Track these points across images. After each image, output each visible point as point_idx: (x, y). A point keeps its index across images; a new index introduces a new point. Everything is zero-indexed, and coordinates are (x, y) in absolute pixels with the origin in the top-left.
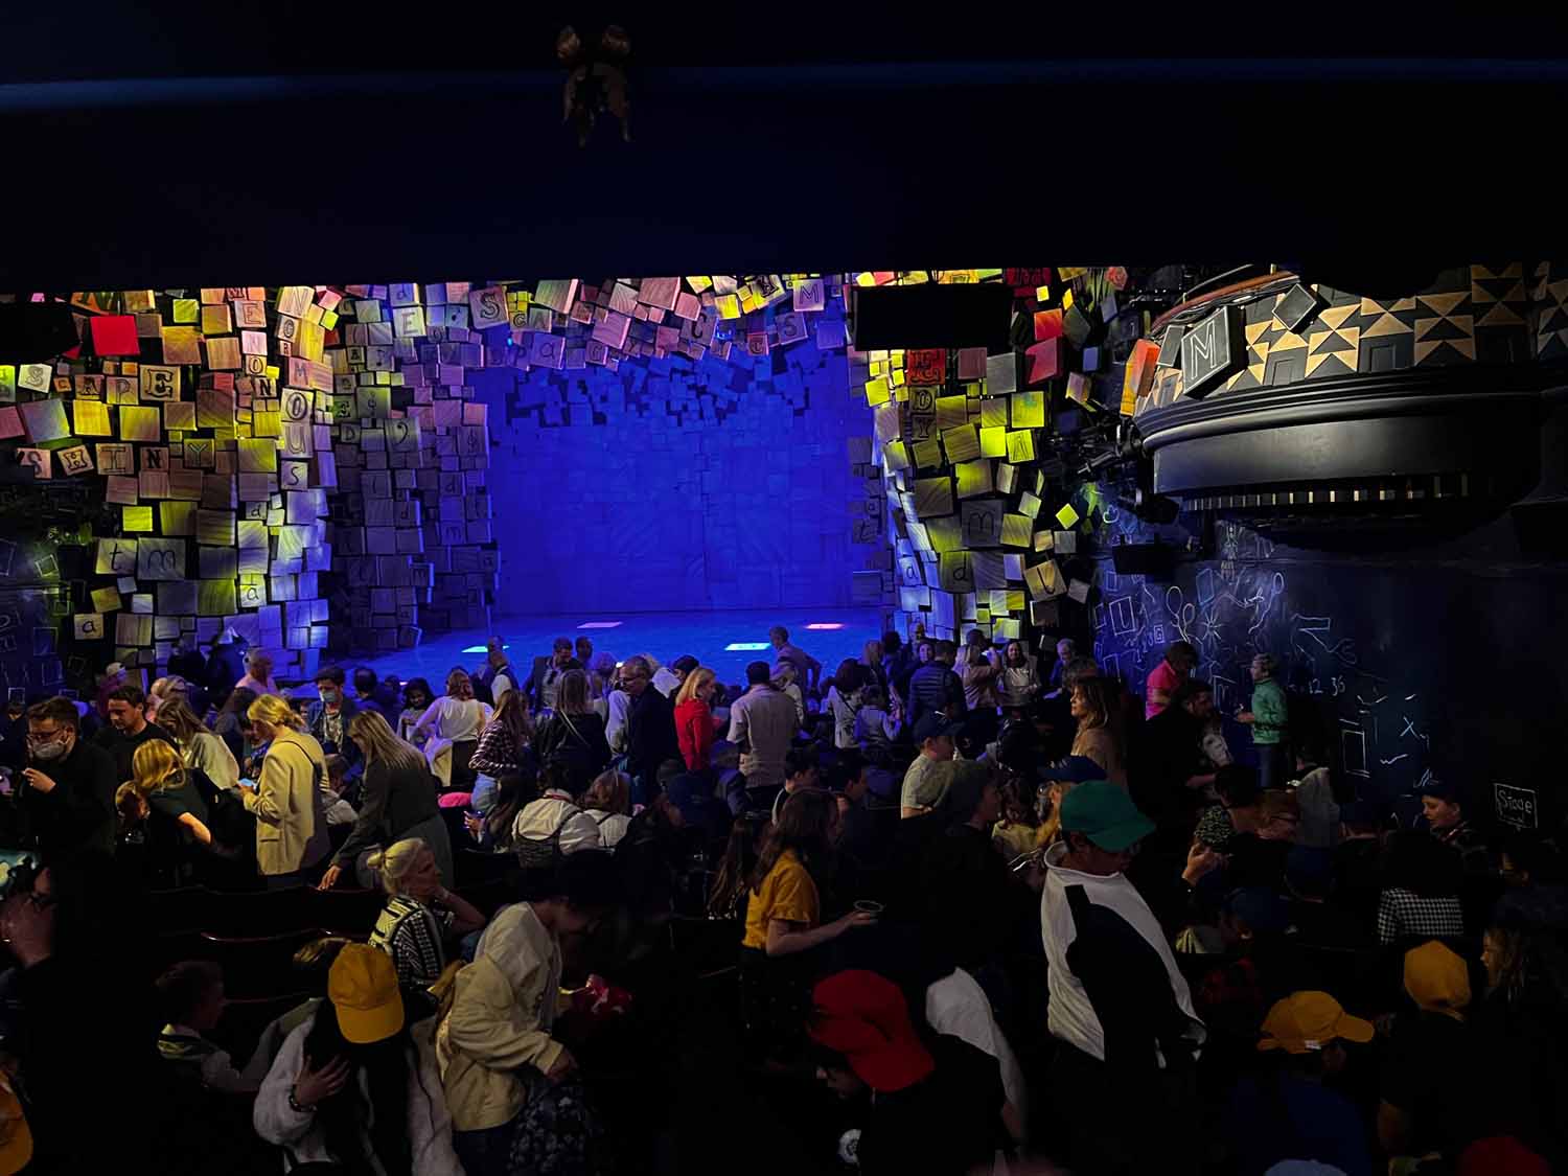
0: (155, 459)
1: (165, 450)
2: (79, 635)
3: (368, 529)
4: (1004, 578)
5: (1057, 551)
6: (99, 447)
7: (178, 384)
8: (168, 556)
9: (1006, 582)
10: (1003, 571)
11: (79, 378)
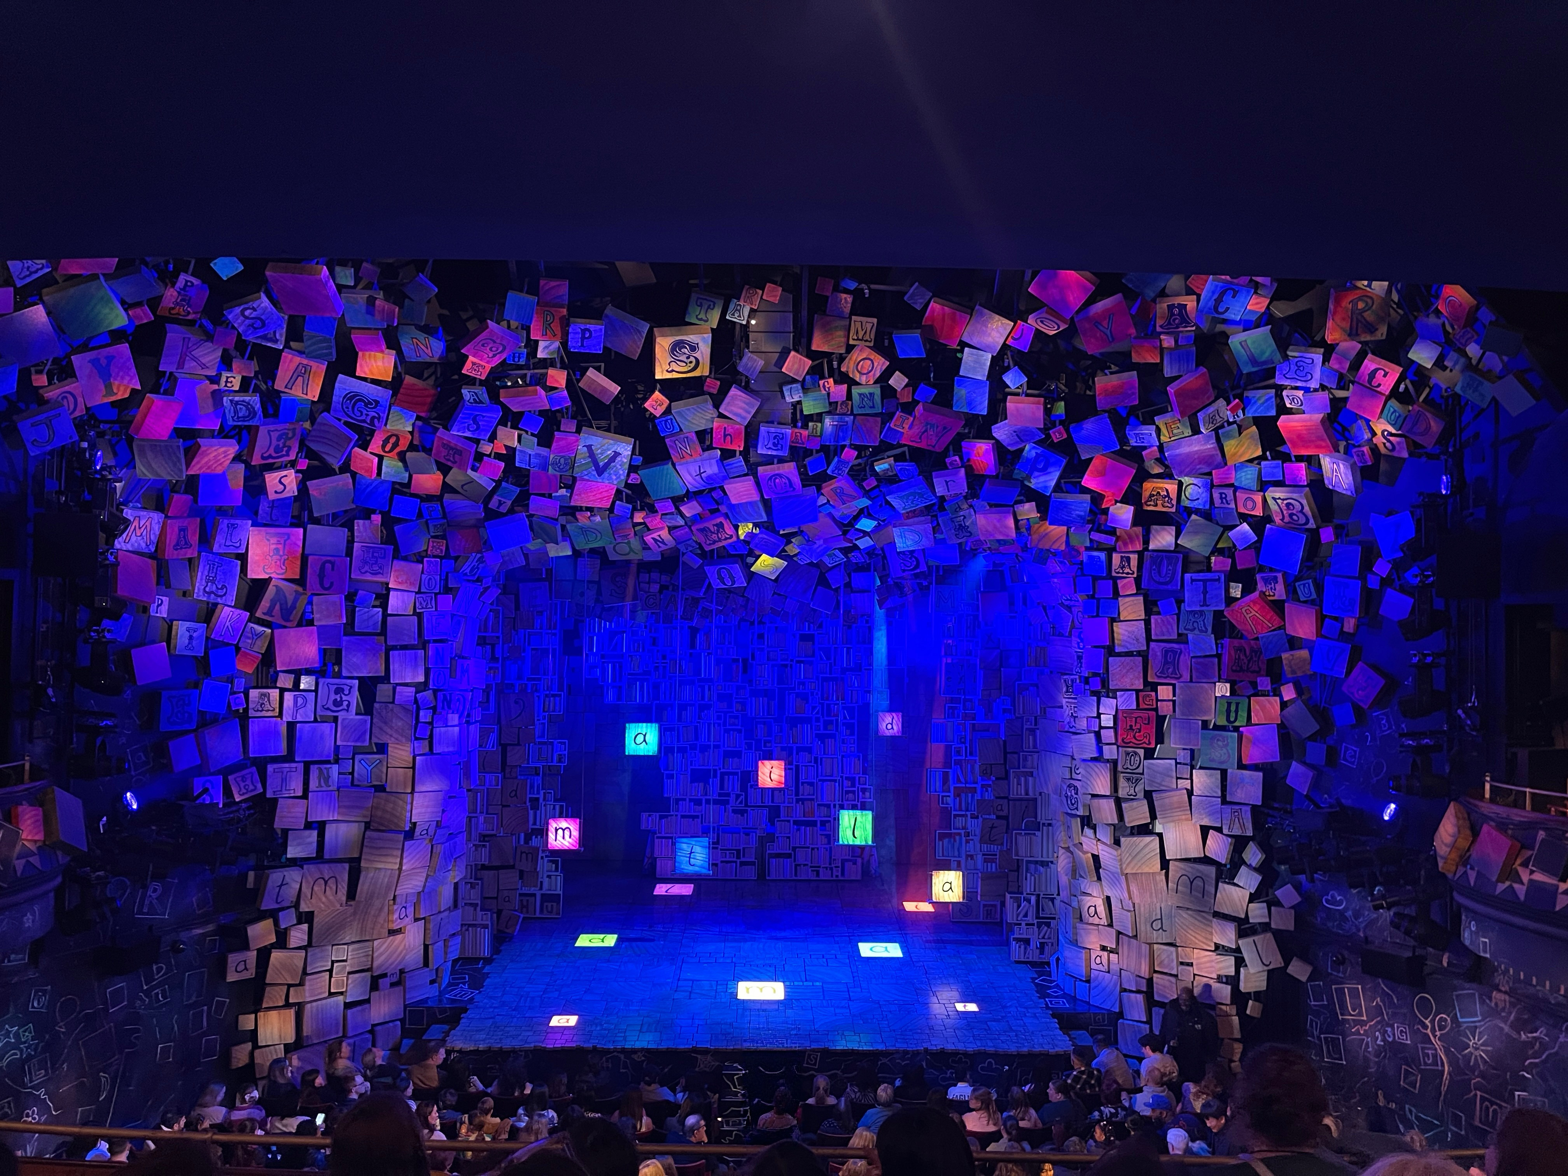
0: (325, 777)
1: (335, 768)
2: (231, 976)
4: (1212, 940)
5: (1273, 926)
6: (270, 768)
7: (355, 698)
8: (331, 883)
9: (1213, 945)
10: (1211, 934)
11: (254, 693)
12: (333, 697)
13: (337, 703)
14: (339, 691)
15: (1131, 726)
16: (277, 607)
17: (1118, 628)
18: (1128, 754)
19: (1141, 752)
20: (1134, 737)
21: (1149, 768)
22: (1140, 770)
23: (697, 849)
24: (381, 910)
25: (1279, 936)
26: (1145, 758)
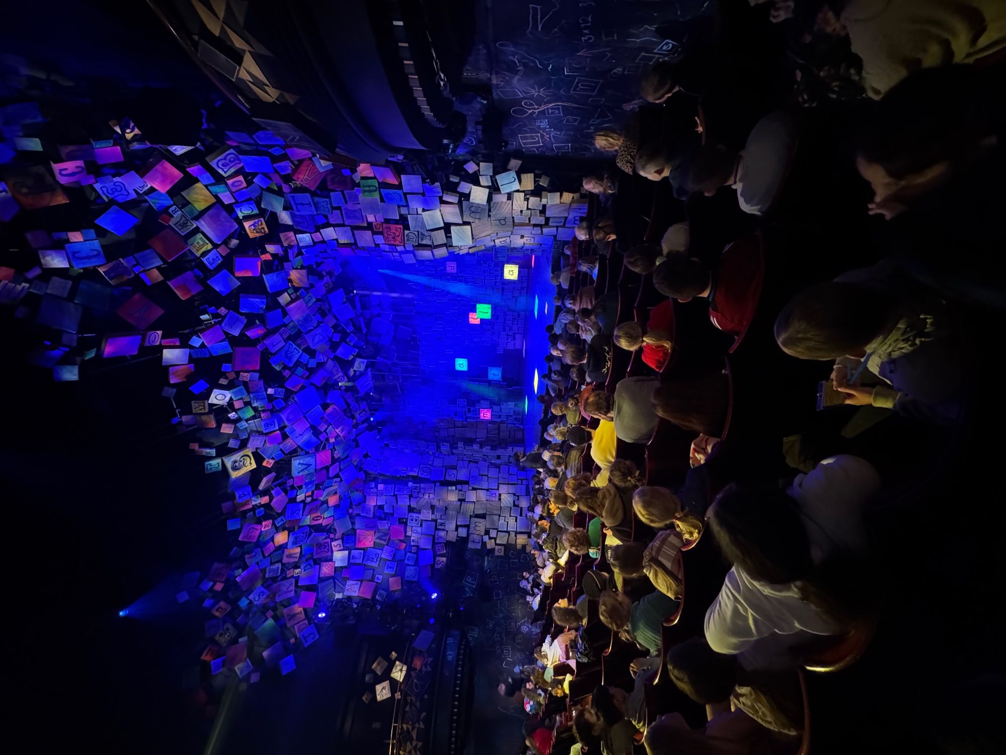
0: (441, 524)
1: (438, 521)
2: (502, 554)
3: (478, 437)
4: (506, 202)
5: (492, 174)
6: (436, 541)
7: (415, 515)
8: (477, 524)
9: (508, 201)
10: (502, 202)
11: (412, 544)
12: (414, 521)
13: (416, 520)
14: (412, 520)
15: (392, 238)
16: (383, 538)
17: (342, 241)
18: (408, 240)
19: (406, 232)
20: (398, 236)
21: (414, 228)
22: (416, 233)
23: (492, 372)
24: (491, 505)
25: (496, 172)
26: (409, 230)
